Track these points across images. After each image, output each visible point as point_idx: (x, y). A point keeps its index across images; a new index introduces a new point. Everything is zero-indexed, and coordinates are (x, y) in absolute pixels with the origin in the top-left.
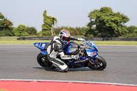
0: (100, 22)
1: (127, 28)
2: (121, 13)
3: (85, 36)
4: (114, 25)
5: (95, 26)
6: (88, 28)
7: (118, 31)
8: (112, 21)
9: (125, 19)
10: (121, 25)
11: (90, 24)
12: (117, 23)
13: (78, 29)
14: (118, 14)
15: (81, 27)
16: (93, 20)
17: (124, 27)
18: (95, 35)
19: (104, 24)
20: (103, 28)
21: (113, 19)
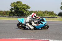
0: (17, 8)
1: (29, 12)
2: (26, 5)
3: (9, 15)
4: (23, 10)
5: (14, 10)
6: (10, 11)
7: (25, 13)
8: (22, 8)
9: (28, 7)
10: (27, 10)
11: (11, 9)
12: (25, 9)
13: (5, 12)
14: (25, 5)
15: (7, 11)
16: (13, 7)
17: (28, 11)
18: (14, 15)
19: (19, 9)
20: (18, 11)
21: (23, 7)
